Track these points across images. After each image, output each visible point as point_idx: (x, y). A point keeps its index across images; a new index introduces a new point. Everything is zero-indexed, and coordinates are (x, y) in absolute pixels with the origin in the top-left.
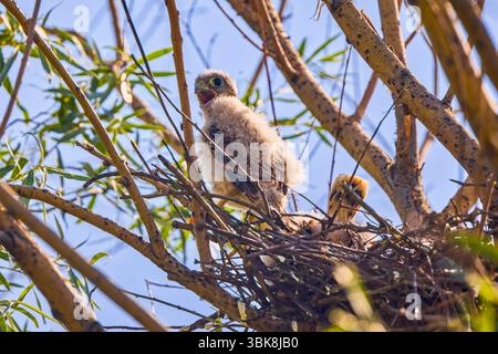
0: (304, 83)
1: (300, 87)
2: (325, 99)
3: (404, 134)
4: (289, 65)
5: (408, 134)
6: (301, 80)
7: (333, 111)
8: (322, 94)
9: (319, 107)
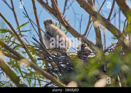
0: (70, 28)
1: (69, 29)
2: (76, 31)
3: (98, 36)
4: (66, 24)
5: (99, 36)
6: (69, 27)
7: (79, 34)
8: (75, 30)
9: (75, 33)
